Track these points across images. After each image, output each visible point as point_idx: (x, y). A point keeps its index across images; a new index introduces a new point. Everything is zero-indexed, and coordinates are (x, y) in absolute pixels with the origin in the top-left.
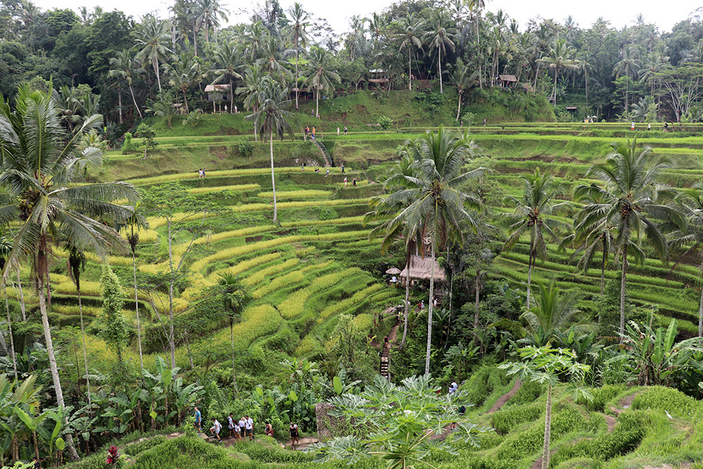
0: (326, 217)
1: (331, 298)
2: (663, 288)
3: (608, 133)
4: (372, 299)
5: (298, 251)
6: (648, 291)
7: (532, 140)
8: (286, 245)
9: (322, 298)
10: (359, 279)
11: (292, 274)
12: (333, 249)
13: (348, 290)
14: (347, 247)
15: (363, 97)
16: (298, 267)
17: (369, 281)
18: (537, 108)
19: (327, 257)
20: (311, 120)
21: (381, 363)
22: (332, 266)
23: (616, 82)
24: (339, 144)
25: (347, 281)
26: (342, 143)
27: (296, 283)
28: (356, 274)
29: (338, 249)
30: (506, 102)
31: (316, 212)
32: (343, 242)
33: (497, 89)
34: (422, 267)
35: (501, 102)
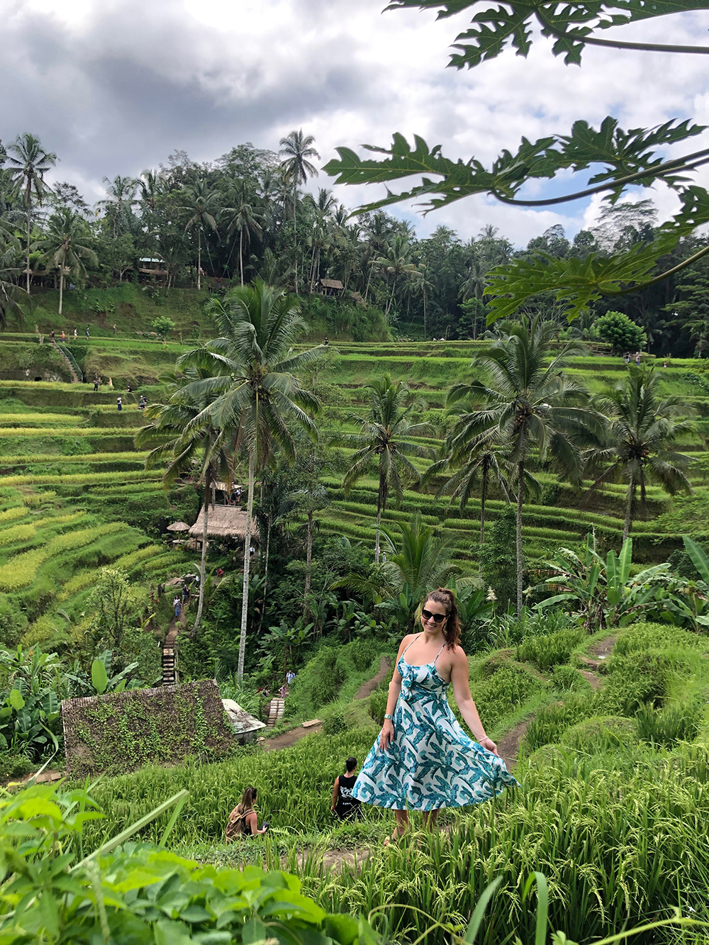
0: (74, 451)
1: (81, 564)
2: (554, 540)
3: (466, 353)
4: (146, 565)
5: (28, 498)
6: (535, 545)
7: (366, 362)
8: (8, 488)
9: (66, 563)
10: (125, 538)
11: (16, 528)
12: (85, 495)
13: (109, 553)
14: (107, 493)
15: (131, 293)
16: (27, 520)
17: (141, 542)
18: (369, 325)
19: (74, 508)
20: (51, 318)
21: (164, 657)
22: (83, 519)
23: (463, 306)
24: (95, 352)
25: (108, 540)
26: (99, 351)
27: (23, 541)
28: (121, 530)
29: (92, 496)
30: (329, 315)
31: (59, 443)
32: (100, 485)
33: (318, 297)
34: (221, 520)
35: (323, 314)
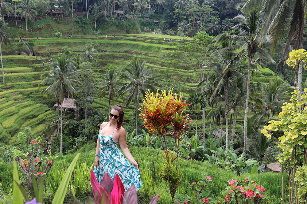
0: (28, 80)
1: (28, 118)
3: (157, 42)
4: (47, 117)
5: (14, 97)
7: (126, 44)
8: (9, 94)
9: (23, 118)
10: (41, 109)
11: (10, 108)
12: (31, 95)
13: (36, 114)
14: (37, 94)
15: (50, 21)
16: (14, 105)
17: (46, 110)
19: (28, 99)
20: (24, 32)
21: (48, 145)
22: (30, 103)
23: (175, 12)
24: (36, 45)
25: (36, 110)
26: (38, 44)
27: (12, 112)
28: (40, 106)
29: (33, 96)
30: (117, 23)
31: (24, 78)
32: (35, 92)
33: (114, 18)
34: (69, 103)
35: (115, 24)
